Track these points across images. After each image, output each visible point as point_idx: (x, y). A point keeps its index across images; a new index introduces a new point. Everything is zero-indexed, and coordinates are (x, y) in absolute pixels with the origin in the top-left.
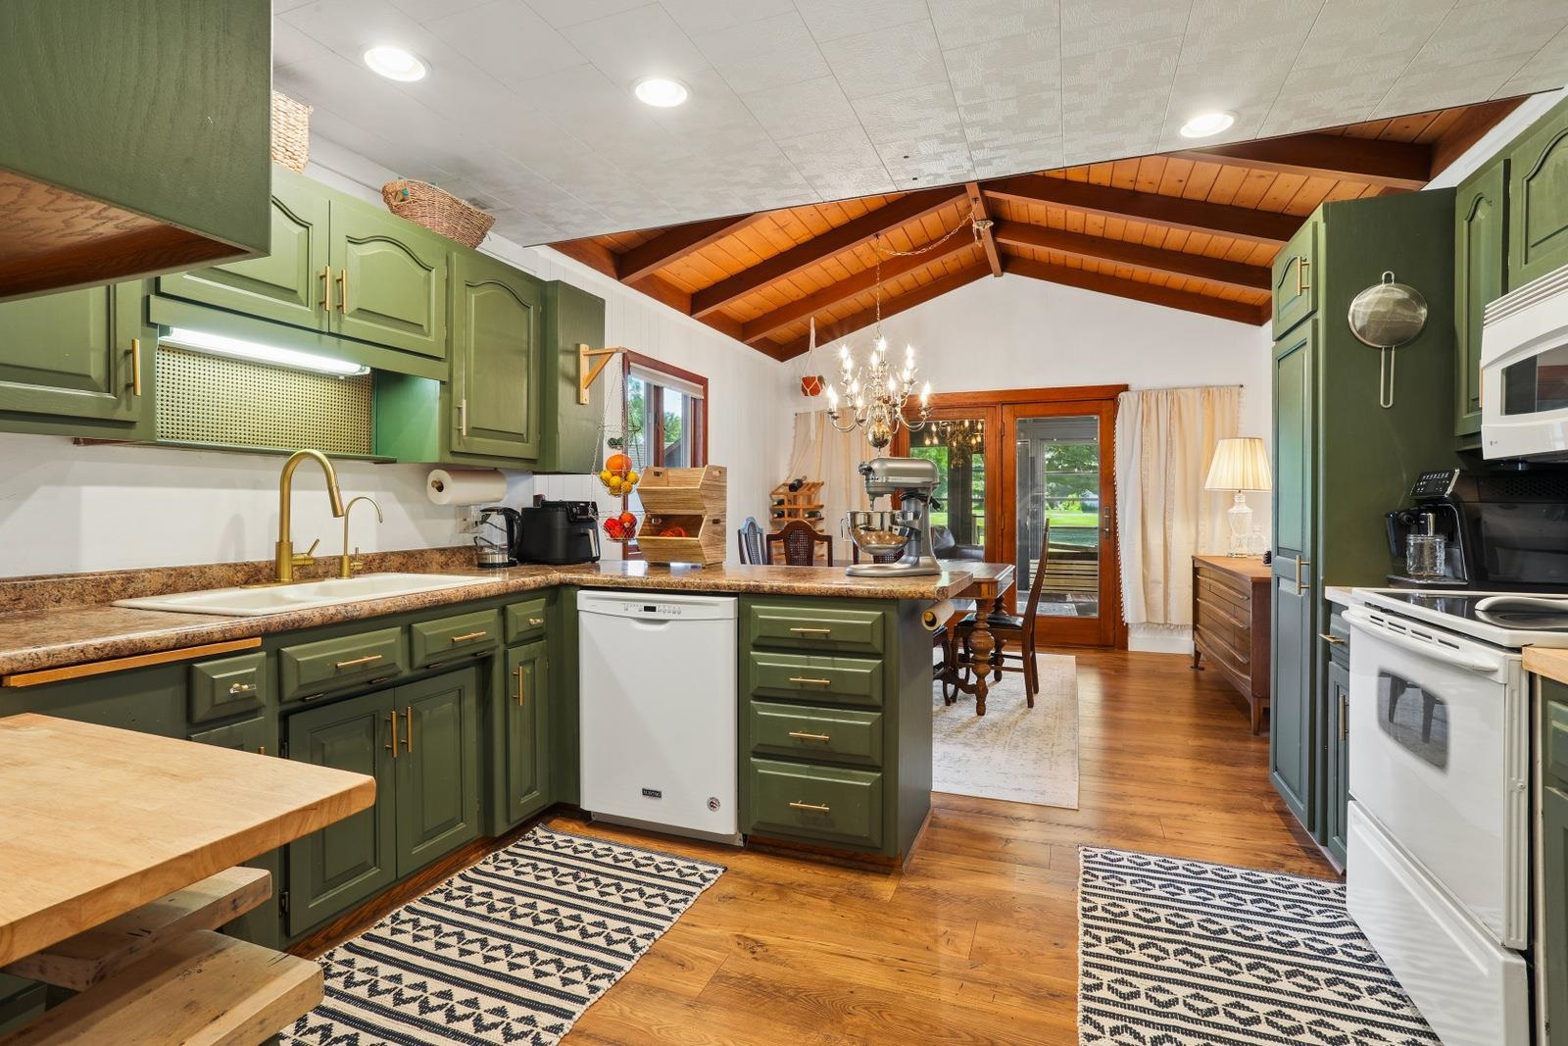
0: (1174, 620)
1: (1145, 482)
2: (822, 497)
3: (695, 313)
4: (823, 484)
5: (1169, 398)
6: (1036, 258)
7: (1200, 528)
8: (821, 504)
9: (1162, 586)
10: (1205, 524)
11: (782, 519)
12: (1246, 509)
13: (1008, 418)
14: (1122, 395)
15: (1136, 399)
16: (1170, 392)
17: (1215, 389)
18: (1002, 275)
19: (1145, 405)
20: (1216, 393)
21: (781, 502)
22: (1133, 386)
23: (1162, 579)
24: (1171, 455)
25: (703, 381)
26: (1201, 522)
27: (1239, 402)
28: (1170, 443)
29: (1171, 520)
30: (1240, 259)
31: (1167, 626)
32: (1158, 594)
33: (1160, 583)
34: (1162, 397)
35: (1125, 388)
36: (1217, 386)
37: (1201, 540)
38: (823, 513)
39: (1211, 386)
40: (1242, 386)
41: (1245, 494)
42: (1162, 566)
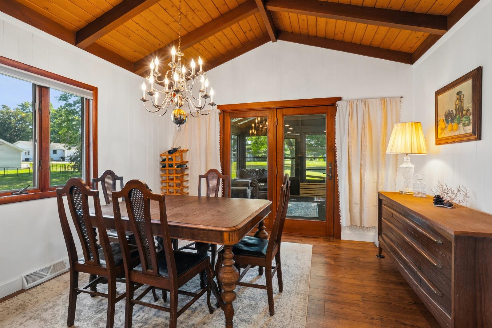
0: (366, 224)
1: (350, 149)
2: (187, 157)
3: (78, 43)
4: (187, 150)
5: (363, 104)
6: (294, 31)
7: (380, 174)
8: (187, 160)
9: (359, 205)
10: (382, 173)
11: (165, 169)
12: (410, 165)
13: (279, 116)
14: (338, 103)
15: (346, 105)
16: (363, 101)
17: (387, 99)
18: (276, 41)
19: (350, 107)
20: (388, 101)
21: (164, 160)
22: (344, 98)
23: (359, 202)
24: (364, 135)
25: (94, 90)
26: (380, 171)
27: (400, 106)
28: (363, 128)
29: (364, 170)
30: (410, 9)
31: (361, 227)
32: (356, 210)
33: (358, 204)
34: (359, 104)
35: (340, 99)
36: (389, 98)
37: (380, 181)
38: (188, 165)
39: (385, 98)
40: (402, 97)
41: (410, 156)
42: (359, 196)
